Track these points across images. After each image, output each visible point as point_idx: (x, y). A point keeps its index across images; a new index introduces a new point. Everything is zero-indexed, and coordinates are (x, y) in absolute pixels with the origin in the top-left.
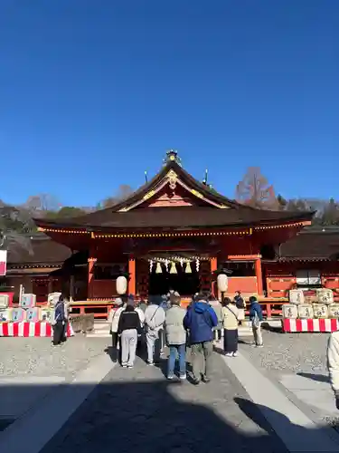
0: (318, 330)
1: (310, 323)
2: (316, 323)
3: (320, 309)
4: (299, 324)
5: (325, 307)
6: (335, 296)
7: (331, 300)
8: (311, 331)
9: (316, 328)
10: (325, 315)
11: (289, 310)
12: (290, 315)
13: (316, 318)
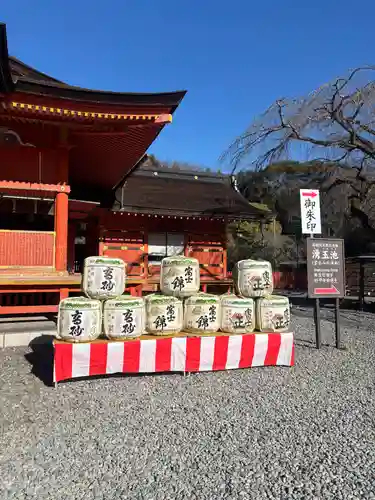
0: (152, 369)
1: (132, 351)
2: (148, 349)
3: (163, 308)
4: (99, 354)
5: (178, 304)
6: (201, 276)
7: (192, 287)
8: (131, 371)
9: (147, 363)
10: (175, 325)
11: (77, 318)
12: (77, 331)
13: (151, 334)
